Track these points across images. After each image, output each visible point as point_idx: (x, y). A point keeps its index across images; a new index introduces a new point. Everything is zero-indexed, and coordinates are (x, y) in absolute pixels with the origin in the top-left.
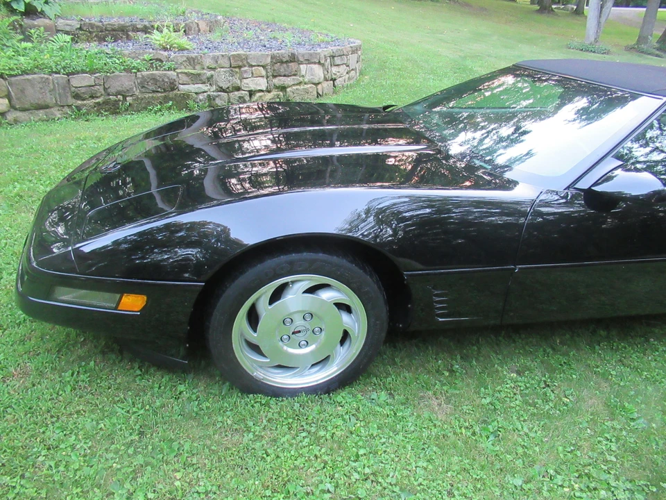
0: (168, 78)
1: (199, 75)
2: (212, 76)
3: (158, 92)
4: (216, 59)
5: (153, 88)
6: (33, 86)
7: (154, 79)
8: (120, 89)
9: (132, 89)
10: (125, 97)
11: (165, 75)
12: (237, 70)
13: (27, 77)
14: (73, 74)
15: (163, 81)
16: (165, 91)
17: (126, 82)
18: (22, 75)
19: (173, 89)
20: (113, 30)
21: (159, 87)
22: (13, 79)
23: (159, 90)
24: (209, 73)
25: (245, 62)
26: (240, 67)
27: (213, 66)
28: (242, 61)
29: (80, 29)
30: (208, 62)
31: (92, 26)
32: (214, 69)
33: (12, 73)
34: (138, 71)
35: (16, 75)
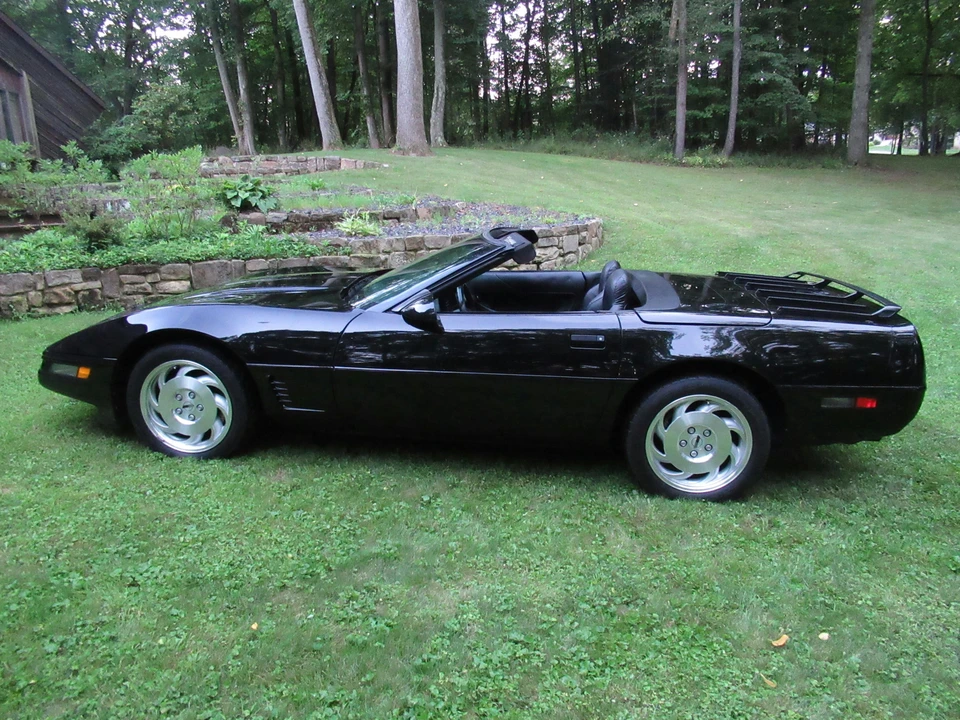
1: (372, 258)
2: (386, 259)
4: (390, 243)
6: (213, 269)
7: (326, 263)
11: (337, 259)
12: (412, 253)
13: (210, 262)
14: (250, 258)
15: (335, 264)
18: (206, 260)
20: (319, 220)
22: (197, 264)
24: (383, 257)
25: (422, 246)
26: (416, 250)
27: (388, 250)
28: (417, 244)
29: (287, 220)
30: (383, 246)
31: (298, 217)
32: (389, 253)
33: (197, 258)
34: (312, 255)
35: (201, 261)
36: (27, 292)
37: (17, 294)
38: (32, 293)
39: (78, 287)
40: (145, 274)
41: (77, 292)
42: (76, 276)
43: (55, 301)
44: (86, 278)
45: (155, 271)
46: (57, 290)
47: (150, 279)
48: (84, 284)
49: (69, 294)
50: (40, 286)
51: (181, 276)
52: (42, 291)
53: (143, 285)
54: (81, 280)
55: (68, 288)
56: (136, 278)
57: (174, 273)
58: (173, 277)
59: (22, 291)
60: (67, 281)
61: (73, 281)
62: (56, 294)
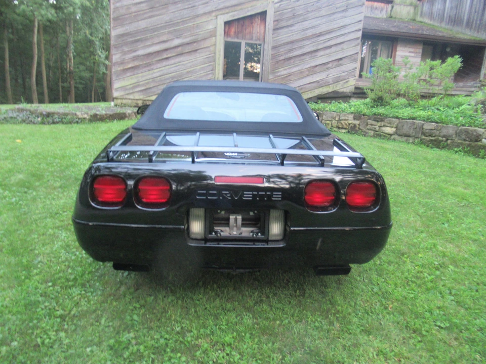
0: (476, 132)
3: (466, 140)
5: (463, 137)
6: (408, 124)
7: (467, 132)
8: (445, 134)
9: (452, 135)
10: (447, 140)
11: (475, 130)
13: (409, 120)
15: (472, 134)
16: (471, 141)
17: (451, 131)
19: (477, 141)
21: (468, 137)
22: (402, 120)
23: (467, 139)
33: (404, 118)
35: (405, 119)
36: (332, 120)
37: (328, 120)
38: (334, 121)
39: (350, 122)
40: (378, 121)
41: (349, 124)
42: (351, 117)
43: (340, 126)
44: (354, 119)
45: (382, 120)
46: (342, 122)
47: (379, 124)
48: (353, 121)
49: (346, 124)
50: (337, 119)
51: (392, 125)
52: (337, 121)
53: (375, 127)
54: (352, 119)
55: (346, 122)
56: (374, 123)
57: (390, 123)
58: (389, 125)
59: (330, 119)
60: (347, 118)
61: (349, 119)
62: (341, 123)
